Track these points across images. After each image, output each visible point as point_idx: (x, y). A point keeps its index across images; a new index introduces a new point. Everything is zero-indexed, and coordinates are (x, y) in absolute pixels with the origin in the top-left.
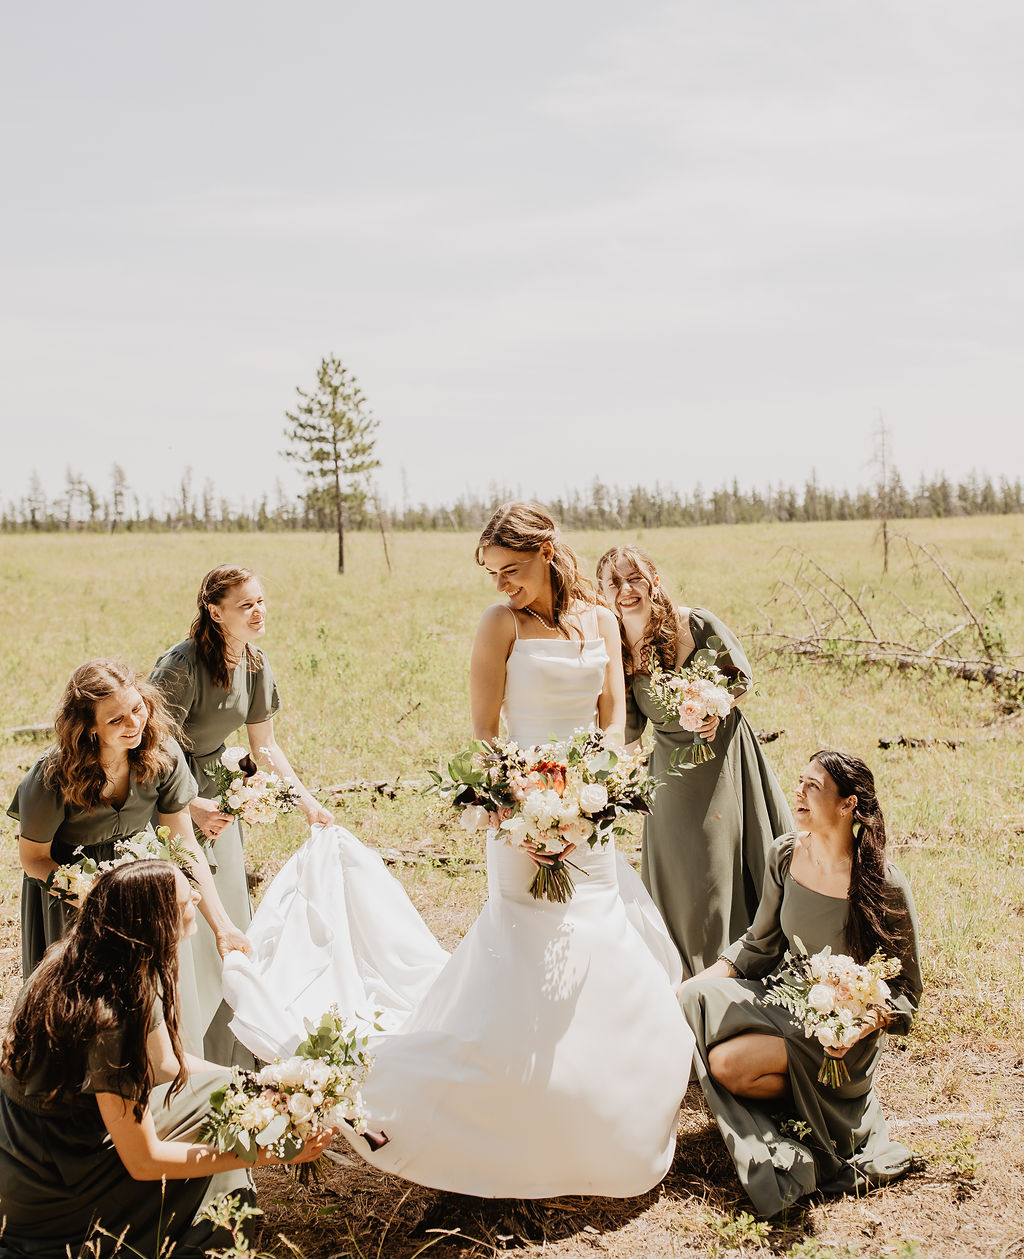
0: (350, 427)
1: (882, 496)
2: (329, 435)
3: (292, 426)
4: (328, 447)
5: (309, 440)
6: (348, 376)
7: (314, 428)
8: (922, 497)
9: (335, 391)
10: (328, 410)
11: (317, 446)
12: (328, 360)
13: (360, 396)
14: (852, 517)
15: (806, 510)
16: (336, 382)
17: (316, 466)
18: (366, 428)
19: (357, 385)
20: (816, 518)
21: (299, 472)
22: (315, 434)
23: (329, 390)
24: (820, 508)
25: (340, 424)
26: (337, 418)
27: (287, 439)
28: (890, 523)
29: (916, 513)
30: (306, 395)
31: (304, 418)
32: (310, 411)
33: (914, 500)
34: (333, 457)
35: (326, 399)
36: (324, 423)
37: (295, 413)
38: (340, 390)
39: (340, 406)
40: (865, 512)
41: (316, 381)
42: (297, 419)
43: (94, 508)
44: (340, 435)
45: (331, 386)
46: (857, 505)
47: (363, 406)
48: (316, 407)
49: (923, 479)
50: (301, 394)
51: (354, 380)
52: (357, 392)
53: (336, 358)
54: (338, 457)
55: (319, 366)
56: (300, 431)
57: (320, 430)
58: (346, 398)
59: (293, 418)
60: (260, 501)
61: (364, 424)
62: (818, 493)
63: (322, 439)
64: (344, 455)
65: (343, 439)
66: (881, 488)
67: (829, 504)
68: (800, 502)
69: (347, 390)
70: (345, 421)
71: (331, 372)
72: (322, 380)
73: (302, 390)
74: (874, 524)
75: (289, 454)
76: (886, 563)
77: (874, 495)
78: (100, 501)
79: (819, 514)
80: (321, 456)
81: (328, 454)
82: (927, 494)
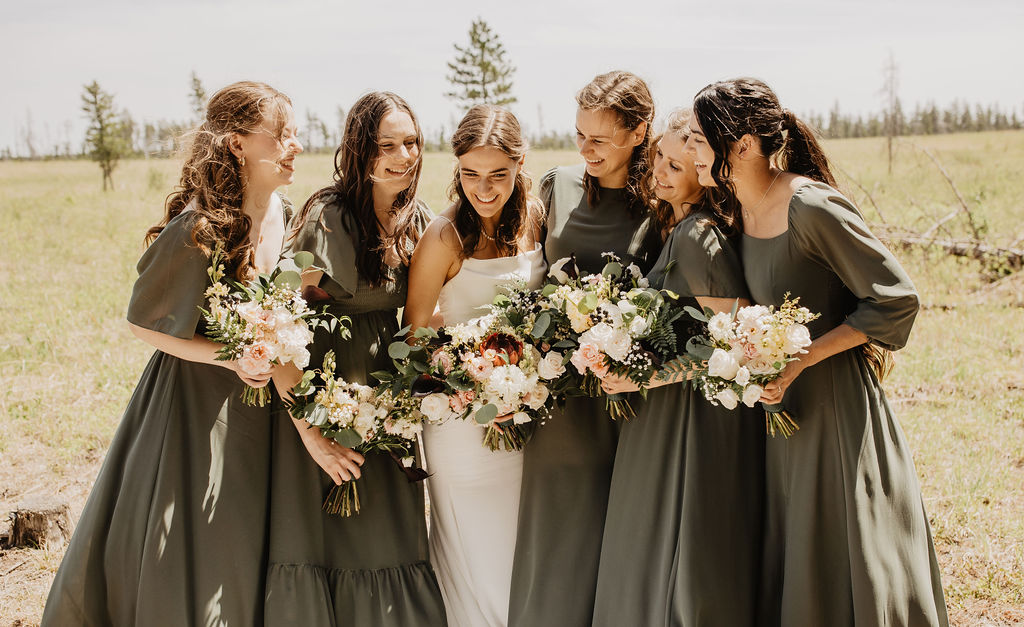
0: (494, 71)
1: (886, 120)
2: (479, 78)
3: (452, 73)
4: (478, 88)
5: (466, 83)
6: (492, 34)
7: (468, 74)
8: (916, 121)
9: (483, 46)
10: (478, 60)
11: (471, 87)
12: (477, 22)
13: (501, 49)
14: (864, 136)
15: (830, 130)
16: (483, 39)
18: (506, 73)
19: (499, 41)
20: (836, 137)
21: (459, 107)
22: (469, 79)
23: (478, 45)
24: (840, 130)
25: (487, 70)
26: (484, 66)
27: (449, 83)
28: (894, 141)
29: (911, 131)
30: (461, 50)
31: (461, 67)
32: (464, 61)
33: (912, 122)
34: (482, 95)
35: (476, 52)
36: (476, 70)
37: (454, 62)
38: (487, 45)
39: (487, 57)
40: (873, 131)
41: (468, 39)
42: (455, 68)
43: (327, 137)
44: (487, 79)
45: (479, 41)
46: (867, 127)
47: (503, 57)
48: (469, 58)
49: (918, 107)
50: (458, 48)
51: (497, 37)
52: (499, 46)
53: (483, 21)
54: (486, 95)
55: (470, 27)
56: (458, 77)
57: (473, 75)
58: (491, 51)
59: (453, 67)
60: (440, 131)
61: (505, 70)
62: (839, 119)
63: (474, 82)
64: (490, 93)
65: (489, 82)
66: (885, 112)
67: (847, 126)
68: (826, 125)
69: (492, 45)
70: (490, 68)
71: (479, 31)
72: (473, 38)
73: (459, 46)
74: (881, 141)
75: (451, 94)
76: (890, 169)
77: (881, 119)
78: (330, 133)
79: (839, 135)
80: (473, 95)
81: (479, 93)
82: (920, 119)
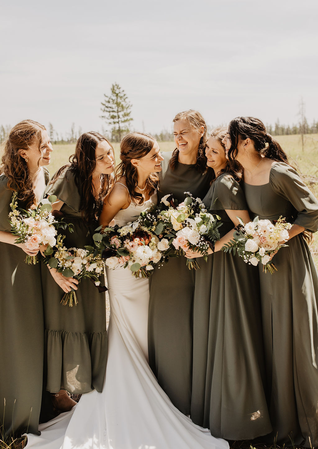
0: (122, 106)
1: (300, 127)
2: (116, 110)
3: (103, 107)
4: (115, 114)
5: (109, 112)
6: (121, 90)
7: (111, 108)
8: (314, 127)
9: (117, 95)
10: (115, 102)
11: (112, 114)
12: (114, 85)
13: (125, 96)
14: (291, 134)
15: (275, 132)
16: (117, 92)
17: (112, 120)
18: (128, 107)
19: (125, 93)
20: (278, 135)
21: (106, 123)
22: (111, 110)
23: (115, 95)
24: (280, 132)
25: (119, 106)
26: (118, 104)
27: (102, 112)
28: (304, 135)
29: (312, 132)
31: (107, 104)
32: (109, 102)
33: (312, 128)
34: (117, 117)
35: (114, 98)
36: (114, 106)
37: (104, 103)
38: (119, 95)
39: (119, 100)
40: (295, 132)
41: (110, 92)
42: (105, 105)
44: (119, 110)
45: (115, 93)
46: (292, 130)
47: (127, 100)
48: (111, 101)
49: (314, 121)
50: (106, 96)
51: (123, 91)
52: (125, 95)
53: (117, 84)
54: (119, 117)
55: (111, 87)
56: (106, 109)
57: (113, 108)
58: (121, 97)
59: (103, 105)
61: (127, 106)
62: (279, 126)
63: (113, 111)
64: (121, 116)
65: (120, 111)
66: (300, 123)
67: (283, 130)
68: (273, 129)
69: (121, 95)
70: (121, 105)
71: (115, 88)
72: (113, 92)
73: (106, 95)
74: (299, 136)
75: (103, 117)
76: (303, 149)
77: (298, 127)
79: (280, 133)
80: (113, 117)
81: (115, 116)
82: (316, 126)
